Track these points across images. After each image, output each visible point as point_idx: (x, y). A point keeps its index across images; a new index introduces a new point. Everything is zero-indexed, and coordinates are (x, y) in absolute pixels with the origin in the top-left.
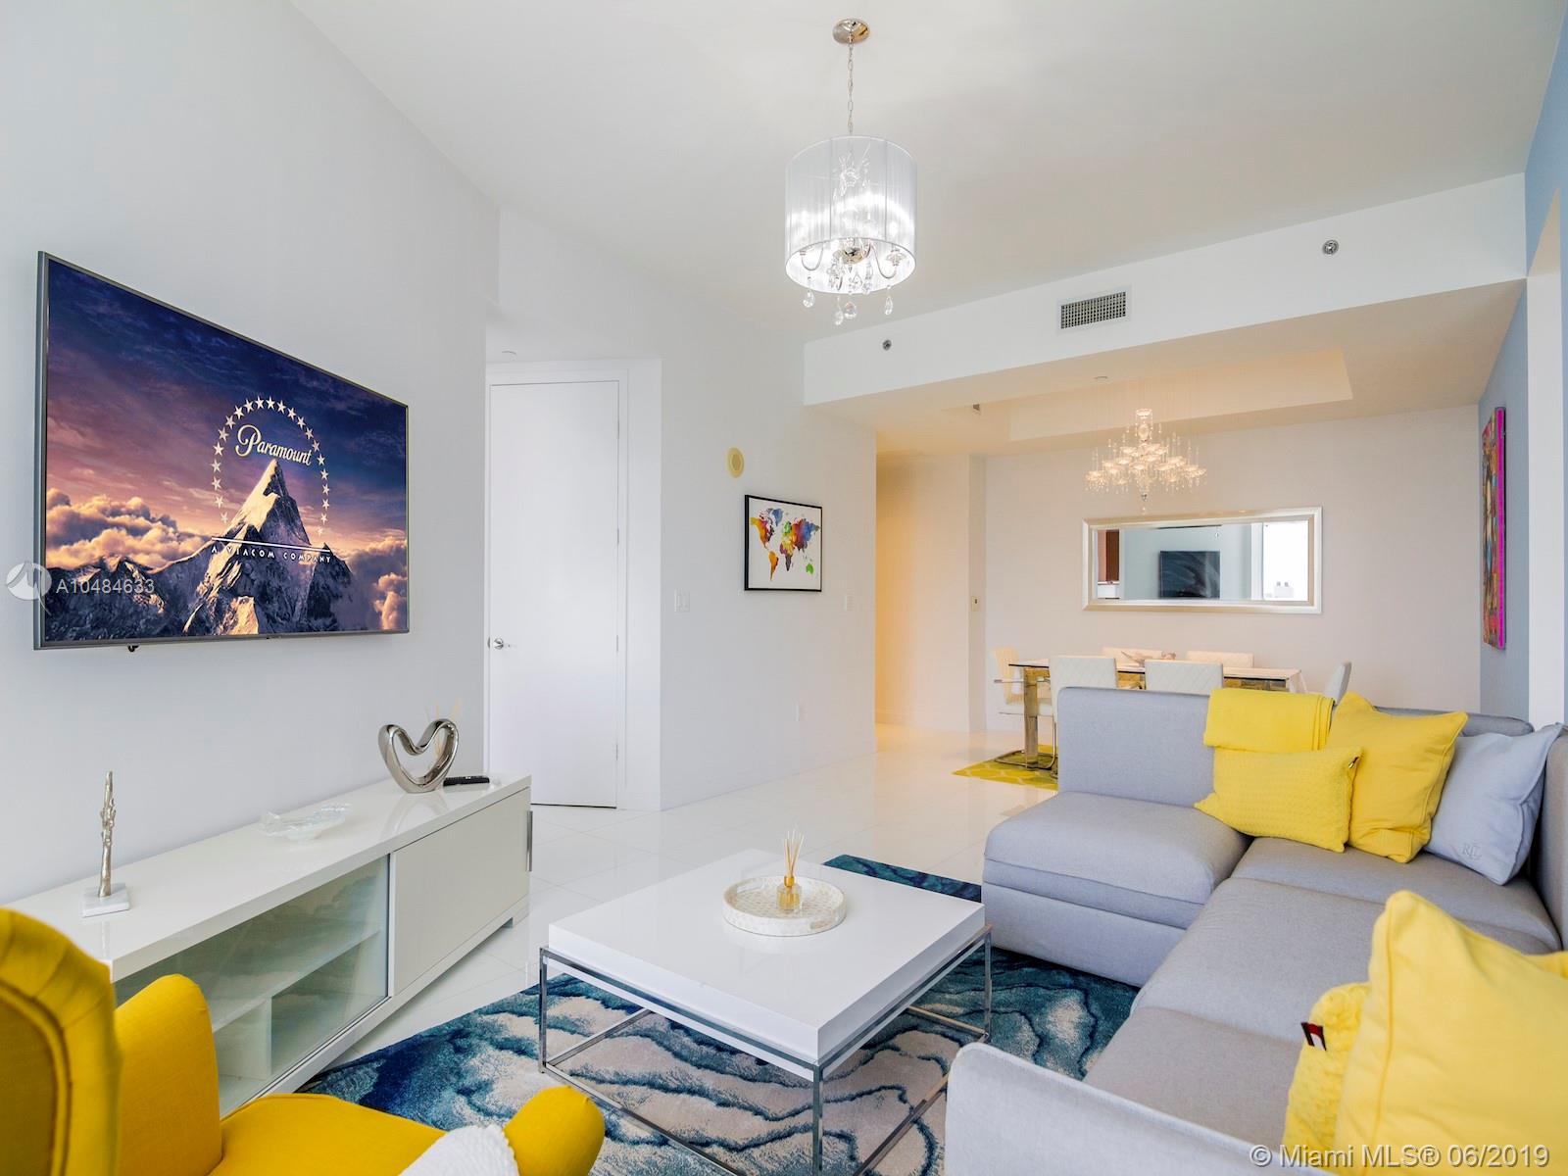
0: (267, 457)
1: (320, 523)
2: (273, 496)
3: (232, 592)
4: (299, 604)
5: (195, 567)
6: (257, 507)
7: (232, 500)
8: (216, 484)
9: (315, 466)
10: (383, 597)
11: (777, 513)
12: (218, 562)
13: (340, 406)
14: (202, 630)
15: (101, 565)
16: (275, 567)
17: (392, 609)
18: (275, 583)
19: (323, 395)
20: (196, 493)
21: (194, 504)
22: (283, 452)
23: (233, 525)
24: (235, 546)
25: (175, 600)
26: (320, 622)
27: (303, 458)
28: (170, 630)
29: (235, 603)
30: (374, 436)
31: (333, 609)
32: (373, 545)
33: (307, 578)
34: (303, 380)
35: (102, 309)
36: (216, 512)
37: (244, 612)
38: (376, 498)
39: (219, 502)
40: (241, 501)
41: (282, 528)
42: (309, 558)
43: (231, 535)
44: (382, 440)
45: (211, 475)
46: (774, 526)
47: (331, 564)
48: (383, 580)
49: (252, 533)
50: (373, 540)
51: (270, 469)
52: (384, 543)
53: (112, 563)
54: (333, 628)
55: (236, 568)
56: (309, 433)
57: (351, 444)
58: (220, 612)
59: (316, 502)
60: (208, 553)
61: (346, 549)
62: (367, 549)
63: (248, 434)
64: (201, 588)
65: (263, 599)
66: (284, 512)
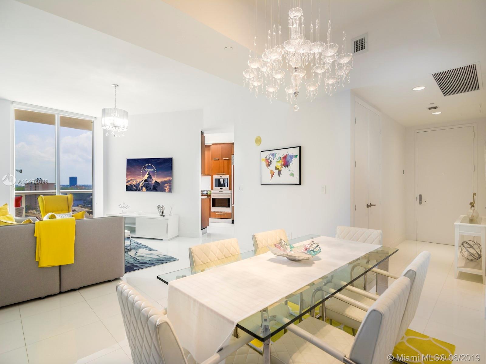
0: (147, 171)
1: (155, 178)
2: (148, 175)
3: (143, 187)
4: (151, 188)
5: (139, 184)
6: (146, 177)
7: (143, 177)
8: (141, 175)
9: (154, 170)
10: (166, 187)
11: (273, 155)
12: (141, 183)
13: (159, 162)
14: (139, 190)
15: (130, 184)
16: (148, 184)
17: (168, 189)
18: (148, 185)
19: (156, 161)
20: (139, 177)
21: (139, 178)
22: (149, 170)
23: (143, 179)
24: (143, 182)
25: (137, 188)
26: (155, 190)
27: (153, 170)
28: (136, 190)
29: (143, 188)
30: (165, 164)
31: (157, 189)
32: (164, 180)
33: (153, 185)
34: (152, 160)
35: (131, 161)
36: (141, 178)
37: (144, 188)
38: (165, 173)
39: (141, 177)
40: (144, 177)
41: (149, 179)
42: (153, 182)
43: (143, 180)
44: (166, 164)
45: (140, 174)
46: (272, 160)
47: (157, 183)
48: (166, 185)
49: (145, 180)
50: (164, 179)
51: (148, 172)
52: (167, 179)
53: (131, 184)
54: (157, 191)
55: (143, 184)
56: (153, 167)
57: (161, 166)
58: (141, 189)
59: (154, 175)
60: (140, 183)
61: (159, 181)
62: (163, 180)
63: (145, 169)
64: (139, 186)
65: (146, 187)
66: (150, 177)
